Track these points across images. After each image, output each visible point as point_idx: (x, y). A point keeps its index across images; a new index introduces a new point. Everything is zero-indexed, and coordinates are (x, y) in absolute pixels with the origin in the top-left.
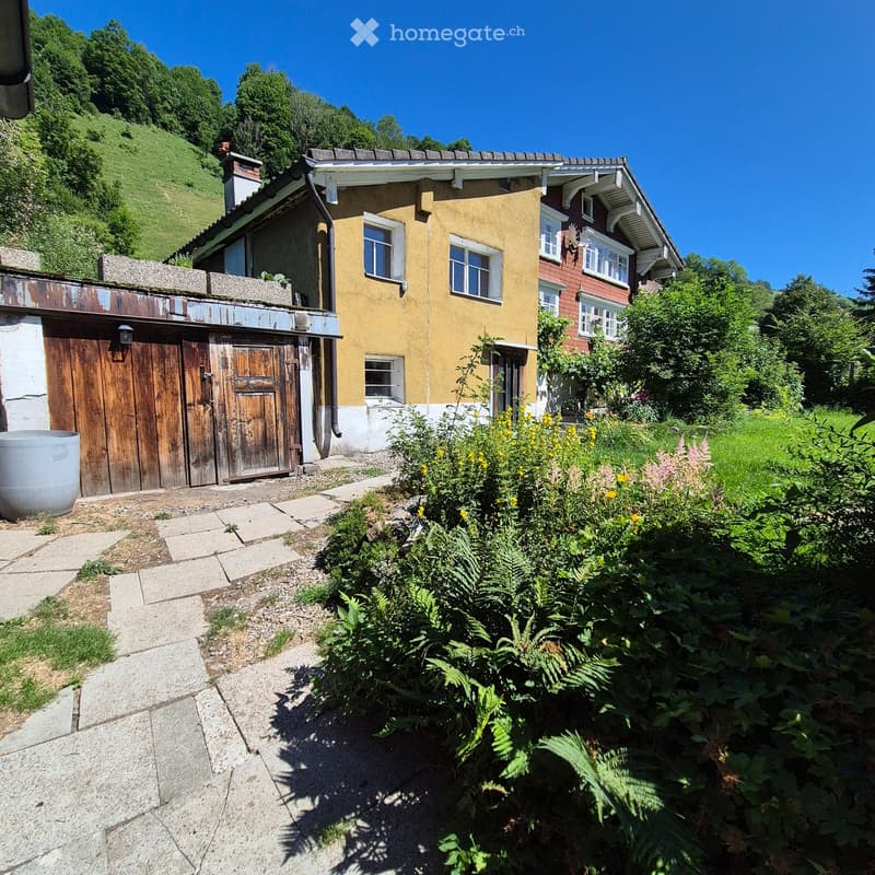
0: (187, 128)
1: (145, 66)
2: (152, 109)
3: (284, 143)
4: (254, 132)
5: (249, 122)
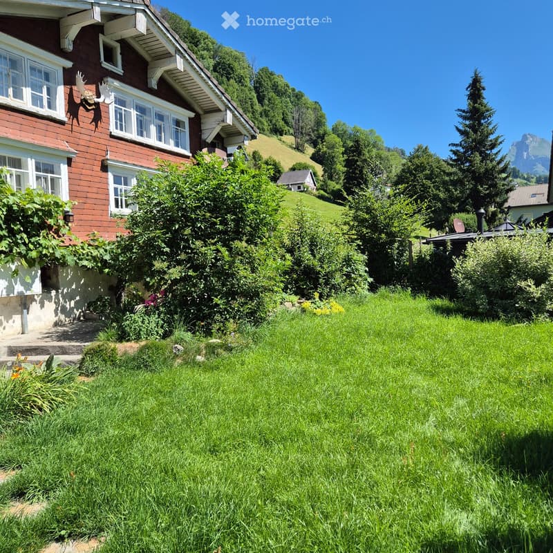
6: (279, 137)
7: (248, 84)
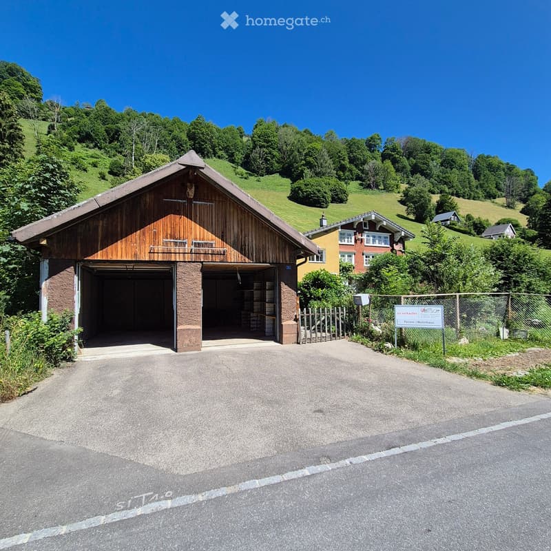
0: (229, 156)
1: (211, 132)
2: (214, 150)
3: (274, 156)
4: (260, 154)
5: (258, 149)
6: (493, 200)
7: (468, 168)
